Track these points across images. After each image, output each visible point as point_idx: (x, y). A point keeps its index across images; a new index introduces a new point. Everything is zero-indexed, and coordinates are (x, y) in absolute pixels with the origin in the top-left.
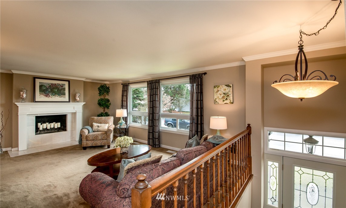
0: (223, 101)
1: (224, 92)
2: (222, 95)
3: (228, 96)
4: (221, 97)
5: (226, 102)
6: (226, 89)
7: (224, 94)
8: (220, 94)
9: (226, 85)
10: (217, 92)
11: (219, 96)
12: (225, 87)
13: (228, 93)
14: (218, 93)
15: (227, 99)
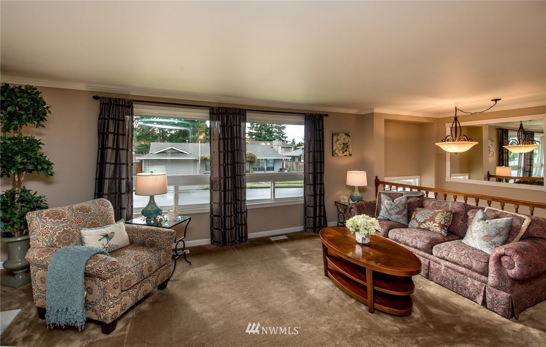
0: (343, 152)
1: (343, 141)
2: (342, 146)
3: (347, 146)
4: (340, 148)
5: (345, 153)
6: (346, 138)
7: (344, 144)
8: (339, 144)
9: (346, 134)
10: (336, 141)
11: (339, 146)
12: (345, 136)
13: (347, 143)
14: (338, 143)
15: (346, 151)
